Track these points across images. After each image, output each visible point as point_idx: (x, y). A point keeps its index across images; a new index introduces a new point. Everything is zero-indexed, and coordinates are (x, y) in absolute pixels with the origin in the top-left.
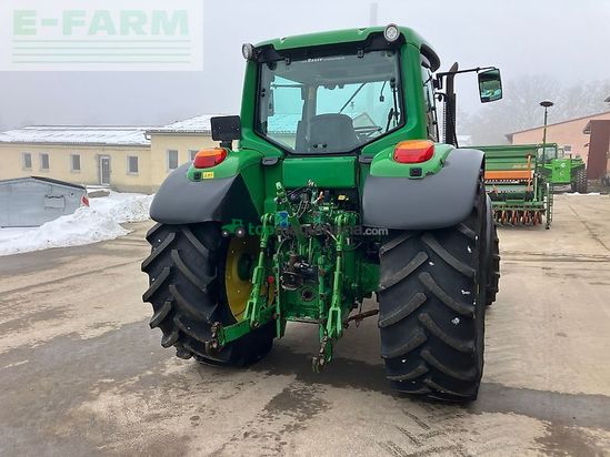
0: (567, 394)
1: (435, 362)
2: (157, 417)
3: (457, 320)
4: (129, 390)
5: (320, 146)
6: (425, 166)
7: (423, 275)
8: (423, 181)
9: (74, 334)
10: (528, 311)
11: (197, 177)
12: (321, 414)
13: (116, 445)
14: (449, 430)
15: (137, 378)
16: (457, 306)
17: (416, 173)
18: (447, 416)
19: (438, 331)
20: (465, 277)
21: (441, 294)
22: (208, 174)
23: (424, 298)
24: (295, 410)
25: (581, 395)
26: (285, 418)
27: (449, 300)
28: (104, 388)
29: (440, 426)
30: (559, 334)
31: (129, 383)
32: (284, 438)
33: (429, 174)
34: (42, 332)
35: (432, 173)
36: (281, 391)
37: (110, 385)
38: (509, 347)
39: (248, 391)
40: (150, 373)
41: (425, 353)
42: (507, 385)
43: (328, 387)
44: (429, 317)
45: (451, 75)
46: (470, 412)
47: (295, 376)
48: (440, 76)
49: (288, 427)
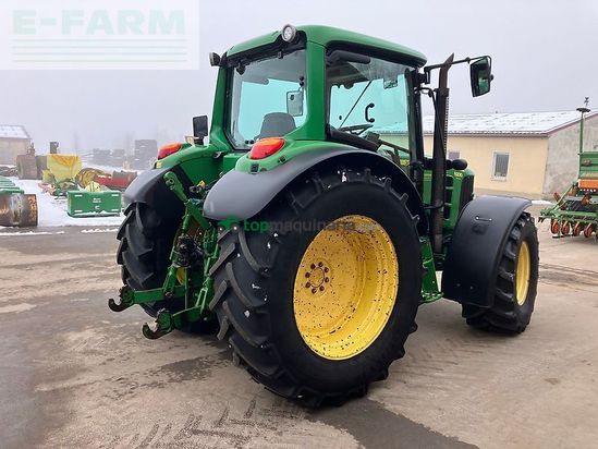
0: (436, 434)
2: (92, 352)
3: (247, 313)
4: (107, 331)
6: (262, 163)
11: (155, 166)
12: (192, 382)
17: (254, 169)
18: (283, 414)
20: (254, 270)
21: (234, 284)
22: (159, 164)
23: (226, 287)
24: (178, 374)
27: (238, 292)
28: (97, 326)
31: (114, 326)
32: (138, 390)
33: (263, 170)
36: (194, 358)
37: (103, 325)
39: (174, 351)
44: (228, 307)
45: (444, 68)
46: (306, 418)
47: (222, 350)
48: (428, 70)
49: (154, 383)
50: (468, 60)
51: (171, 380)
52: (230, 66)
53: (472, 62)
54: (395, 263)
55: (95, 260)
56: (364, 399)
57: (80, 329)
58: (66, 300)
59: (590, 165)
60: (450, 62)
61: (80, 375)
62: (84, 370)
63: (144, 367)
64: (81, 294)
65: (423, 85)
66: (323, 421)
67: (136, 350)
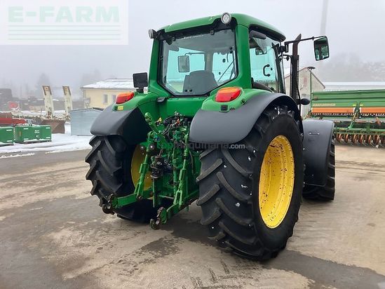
0: (343, 265)
1: (228, 230)
2: (82, 245)
3: (238, 204)
4: (78, 229)
5: (188, 91)
6: (231, 104)
7: (219, 174)
8: (226, 114)
9: (74, 196)
10: (359, 207)
11: (116, 109)
12: (171, 256)
13: (52, 257)
14: (240, 276)
15: (87, 223)
16: (237, 195)
17: (224, 108)
18: (247, 267)
19: (226, 210)
20: (243, 176)
21: (227, 186)
22: (121, 107)
23: (218, 188)
24: (157, 251)
25: (354, 267)
26: (148, 255)
27: (232, 190)
28: (67, 226)
29: (237, 273)
30: (369, 224)
31: (81, 225)
32: (139, 267)
33: (232, 109)
34: (60, 193)
35: (234, 109)
36: (158, 239)
37: (71, 225)
38: (326, 229)
39: (140, 237)
40: (95, 221)
41: (221, 223)
42: (303, 253)
43: (187, 240)
44: (221, 201)
45: (296, 43)
46: (263, 267)
47: (172, 232)
48: (287, 44)
49: (146, 260)
50: (313, 38)
51: (156, 257)
52: (163, 38)
53: (315, 40)
54: (293, 164)
55: (23, 179)
56: (284, 251)
57: (57, 230)
58: (25, 210)
59: (317, 99)
60: (299, 39)
61: (88, 262)
62: (88, 259)
63: (130, 251)
64: (33, 205)
65: (284, 53)
66: (275, 268)
67: (112, 240)
